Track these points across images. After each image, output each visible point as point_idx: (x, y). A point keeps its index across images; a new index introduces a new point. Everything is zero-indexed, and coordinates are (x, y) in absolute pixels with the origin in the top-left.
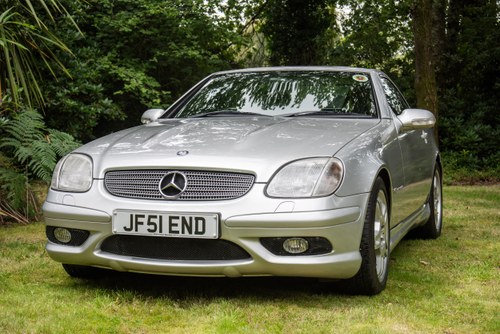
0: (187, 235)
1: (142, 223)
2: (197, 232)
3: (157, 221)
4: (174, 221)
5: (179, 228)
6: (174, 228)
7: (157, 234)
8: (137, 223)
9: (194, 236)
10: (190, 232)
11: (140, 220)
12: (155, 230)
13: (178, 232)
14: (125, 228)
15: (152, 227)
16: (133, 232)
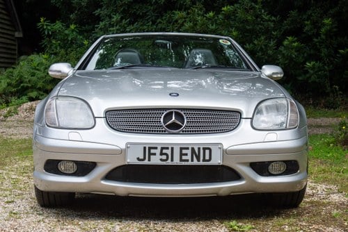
0: (195, 162)
1: (155, 154)
2: (204, 160)
3: (169, 152)
4: (184, 151)
5: (189, 157)
6: (184, 157)
7: (169, 162)
8: (150, 154)
9: (201, 163)
10: (199, 160)
11: (152, 151)
12: (167, 160)
13: (188, 161)
14: (138, 159)
15: (164, 157)
16: (146, 162)
